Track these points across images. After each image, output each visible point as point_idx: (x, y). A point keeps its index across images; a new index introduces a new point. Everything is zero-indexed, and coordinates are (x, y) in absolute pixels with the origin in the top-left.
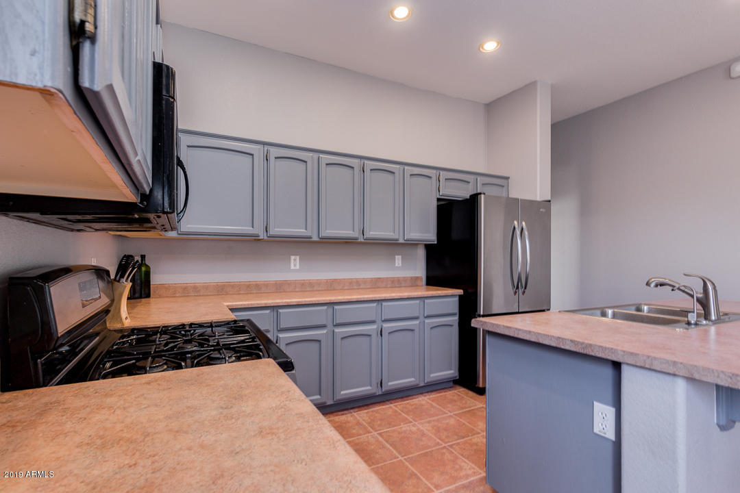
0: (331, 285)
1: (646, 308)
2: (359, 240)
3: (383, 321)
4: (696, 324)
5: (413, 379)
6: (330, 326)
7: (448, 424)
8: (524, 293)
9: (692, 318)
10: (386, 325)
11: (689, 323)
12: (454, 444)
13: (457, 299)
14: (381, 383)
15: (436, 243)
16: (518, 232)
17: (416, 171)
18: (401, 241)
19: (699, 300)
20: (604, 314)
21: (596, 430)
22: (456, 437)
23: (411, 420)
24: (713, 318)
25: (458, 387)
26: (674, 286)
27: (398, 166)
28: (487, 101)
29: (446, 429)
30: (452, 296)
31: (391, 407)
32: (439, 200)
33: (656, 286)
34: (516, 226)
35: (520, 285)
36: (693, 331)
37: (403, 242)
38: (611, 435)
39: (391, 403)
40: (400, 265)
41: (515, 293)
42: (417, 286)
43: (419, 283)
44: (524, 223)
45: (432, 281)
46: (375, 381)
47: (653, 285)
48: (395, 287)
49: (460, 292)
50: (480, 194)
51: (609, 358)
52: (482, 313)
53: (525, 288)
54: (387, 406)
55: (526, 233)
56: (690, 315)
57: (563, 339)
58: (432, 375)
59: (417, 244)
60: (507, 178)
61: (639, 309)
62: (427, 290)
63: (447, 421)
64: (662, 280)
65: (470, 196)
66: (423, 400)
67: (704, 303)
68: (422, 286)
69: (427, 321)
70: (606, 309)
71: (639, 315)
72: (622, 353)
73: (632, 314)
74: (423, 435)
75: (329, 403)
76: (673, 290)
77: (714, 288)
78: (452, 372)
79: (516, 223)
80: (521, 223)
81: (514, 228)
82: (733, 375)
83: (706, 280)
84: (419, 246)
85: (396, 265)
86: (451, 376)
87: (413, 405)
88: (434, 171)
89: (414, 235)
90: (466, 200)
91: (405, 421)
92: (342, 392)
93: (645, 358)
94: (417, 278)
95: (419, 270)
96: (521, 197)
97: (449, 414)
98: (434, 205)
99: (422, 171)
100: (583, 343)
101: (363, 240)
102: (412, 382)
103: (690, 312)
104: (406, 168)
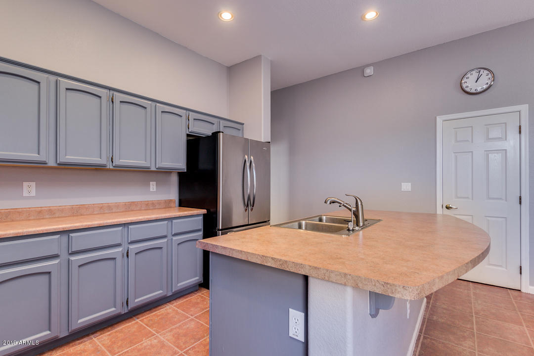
0: (76, 211)
1: (324, 218)
2: (108, 167)
3: (129, 243)
4: (353, 230)
5: (161, 292)
6: (64, 255)
7: (188, 328)
8: (252, 209)
9: (351, 225)
10: (132, 247)
11: (349, 230)
12: (190, 349)
13: (201, 218)
14: (127, 302)
15: (186, 171)
16: (248, 164)
17: (168, 108)
18: (153, 169)
19: (354, 214)
20: (300, 227)
21: (291, 335)
22: (192, 341)
23: (154, 332)
24: (361, 224)
25: (203, 289)
26: (341, 204)
27: (150, 102)
28: (229, 65)
29: (185, 335)
30: (198, 215)
31: (137, 322)
32: (188, 135)
33: (330, 203)
34: (247, 160)
35: (249, 203)
36: (352, 236)
37: (155, 169)
38: (302, 338)
39: (138, 318)
40: (155, 190)
41: (246, 210)
42: (171, 207)
43: (172, 205)
44: (252, 157)
45: (183, 203)
46: (119, 302)
47: (328, 203)
48: (149, 209)
49: (204, 211)
50: (219, 132)
51: (300, 272)
52: (220, 228)
53: (253, 206)
54: (134, 322)
55: (253, 165)
56: (349, 223)
57: (266, 257)
58: (179, 285)
59: (171, 172)
60: (243, 124)
61: (321, 220)
62: (180, 211)
63: (188, 326)
64: (333, 199)
65: (212, 133)
66: (169, 309)
67: (356, 214)
68: (176, 207)
69: (174, 238)
70: (302, 221)
71: (321, 224)
72: (309, 267)
73: (317, 224)
74: (163, 346)
75: (62, 336)
76: (340, 206)
77: (362, 204)
78: (197, 278)
79: (246, 156)
80: (250, 157)
81: (245, 161)
82: (385, 283)
83: (358, 199)
84: (172, 174)
85: (151, 190)
86: (197, 281)
87: (160, 315)
88: (185, 111)
89: (166, 164)
90: (208, 137)
91: (149, 335)
92: (80, 321)
93: (325, 271)
94: (171, 201)
95: (172, 193)
96: (250, 138)
97: (192, 317)
98: (184, 139)
99: (172, 110)
100: (280, 260)
101: (111, 167)
102: (160, 293)
103: (349, 222)
104: (158, 104)
